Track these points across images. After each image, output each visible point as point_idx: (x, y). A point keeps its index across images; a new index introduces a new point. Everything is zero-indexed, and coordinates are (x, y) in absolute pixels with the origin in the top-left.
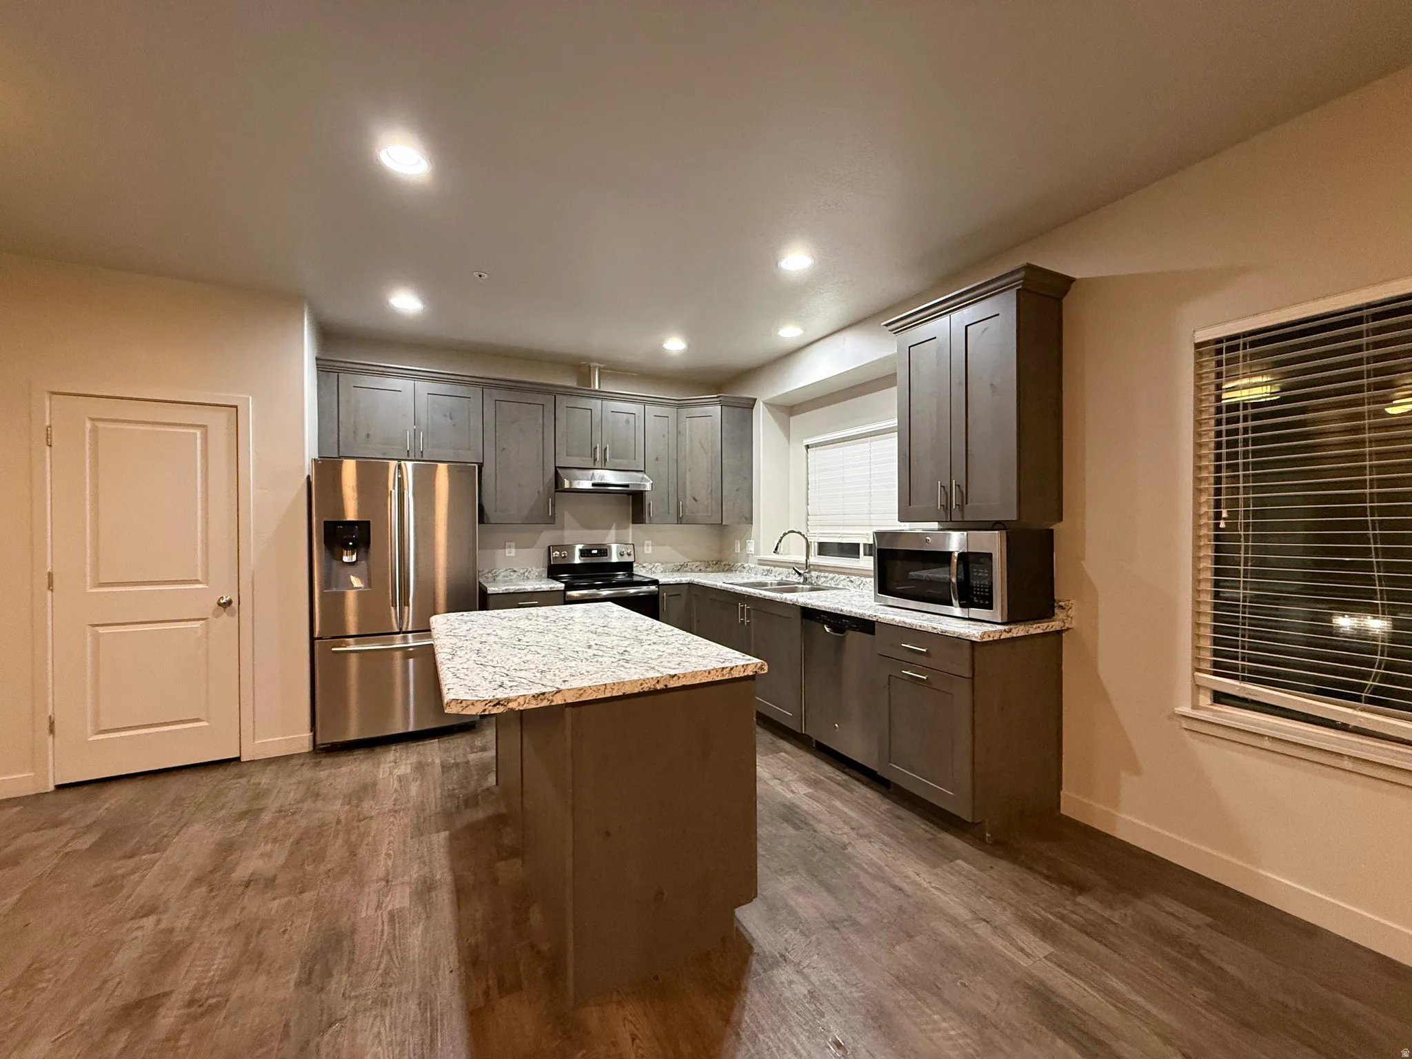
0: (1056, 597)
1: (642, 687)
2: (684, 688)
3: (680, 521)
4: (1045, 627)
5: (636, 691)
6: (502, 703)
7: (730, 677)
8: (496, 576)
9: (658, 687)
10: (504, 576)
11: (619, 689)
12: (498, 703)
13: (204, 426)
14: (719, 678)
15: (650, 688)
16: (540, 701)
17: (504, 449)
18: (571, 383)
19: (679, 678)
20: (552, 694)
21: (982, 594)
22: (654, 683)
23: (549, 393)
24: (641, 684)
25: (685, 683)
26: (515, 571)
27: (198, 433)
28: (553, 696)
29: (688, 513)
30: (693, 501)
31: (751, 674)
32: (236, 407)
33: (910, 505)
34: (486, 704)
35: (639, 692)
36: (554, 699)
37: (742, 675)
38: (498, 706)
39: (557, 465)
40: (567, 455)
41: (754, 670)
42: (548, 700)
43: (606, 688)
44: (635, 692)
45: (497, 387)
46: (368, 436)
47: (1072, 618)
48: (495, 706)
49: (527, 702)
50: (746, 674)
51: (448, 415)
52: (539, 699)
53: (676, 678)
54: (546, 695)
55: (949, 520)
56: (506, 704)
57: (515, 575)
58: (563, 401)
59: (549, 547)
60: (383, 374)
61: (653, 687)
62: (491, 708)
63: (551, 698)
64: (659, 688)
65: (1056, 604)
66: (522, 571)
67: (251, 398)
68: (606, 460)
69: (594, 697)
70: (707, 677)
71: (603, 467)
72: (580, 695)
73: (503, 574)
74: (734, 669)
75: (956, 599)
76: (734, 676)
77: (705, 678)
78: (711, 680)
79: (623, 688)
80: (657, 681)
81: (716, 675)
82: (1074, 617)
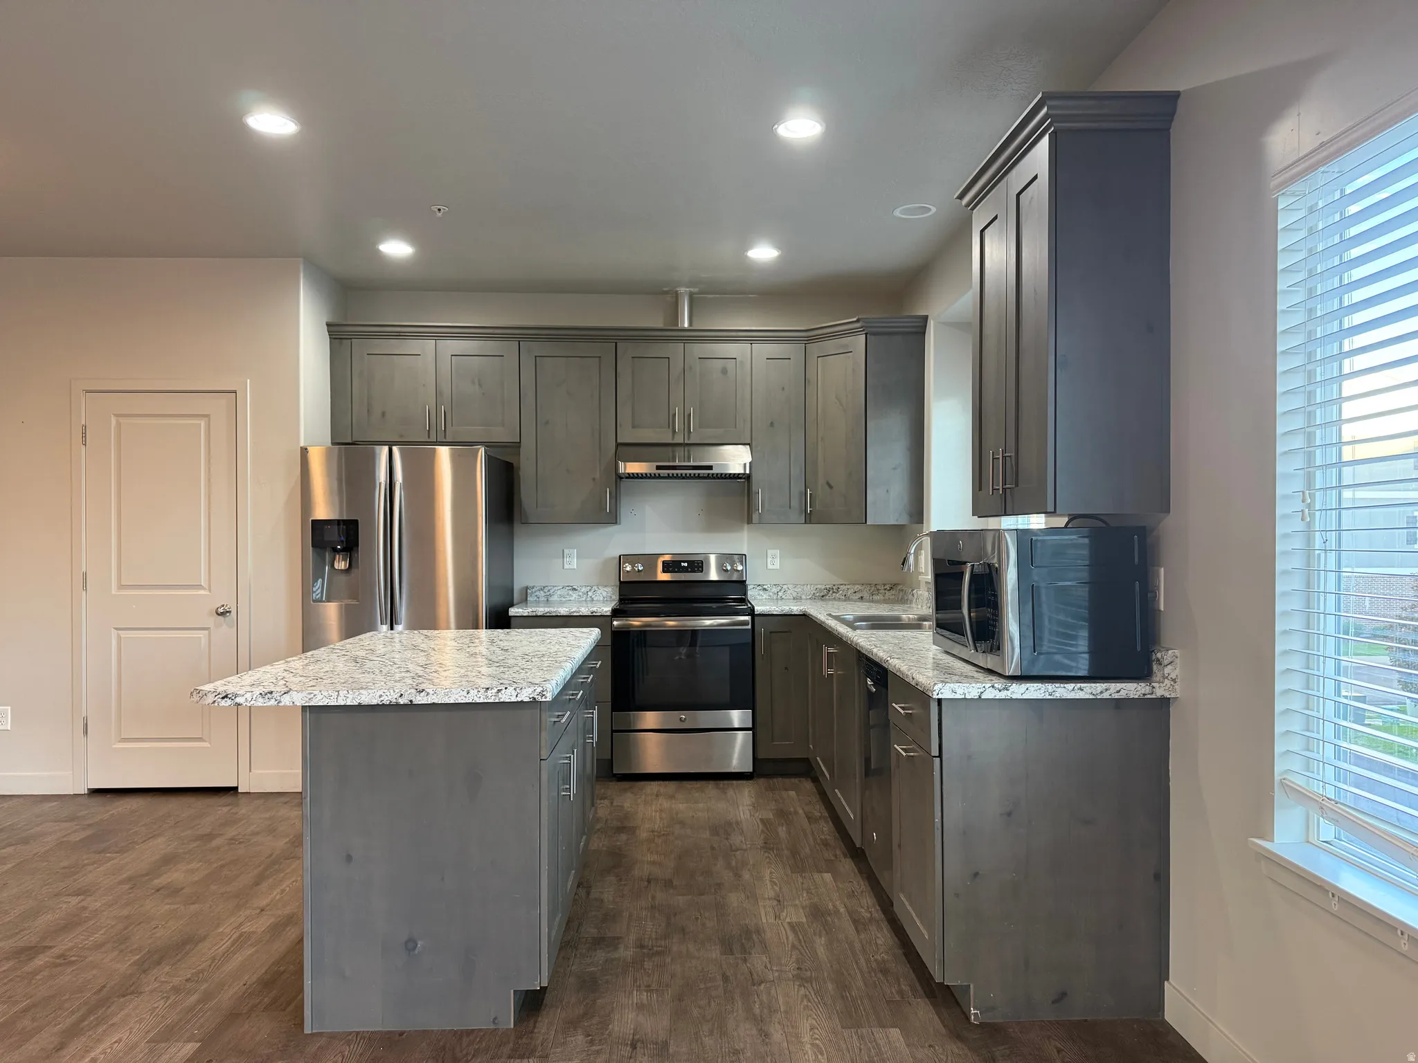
1: (382, 699)
3: (809, 519)
5: (374, 702)
6: (229, 696)
7: (497, 701)
9: (401, 701)
11: (353, 699)
12: (226, 696)
14: (481, 701)
15: (391, 702)
16: (267, 700)
19: (428, 694)
20: (280, 694)
22: (395, 697)
24: (381, 696)
25: (436, 701)
28: (280, 696)
31: (527, 699)
34: (216, 696)
35: (378, 705)
36: (282, 700)
37: (513, 699)
38: (226, 699)
41: (531, 696)
42: (276, 700)
43: (338, 696)
48: (223, 698)
49: (254, 699)
50: (519, 699)
53: (422, 694)
54: (274, 694)
55: (1004, 513)
56: (233, 698)
61: (395, 701)
62: (219, 700)
63: (279, 698)
64: (402, 703)
69: (325, 704)
70: (466, 697)
72: (310, 699)
74: (503, 692)
76: (502, 700)
77: (463, 697)
78: (470, 701)
79: (359, 698)
80: (399, 694)
81: (478, 696)
82: (1178, 680)
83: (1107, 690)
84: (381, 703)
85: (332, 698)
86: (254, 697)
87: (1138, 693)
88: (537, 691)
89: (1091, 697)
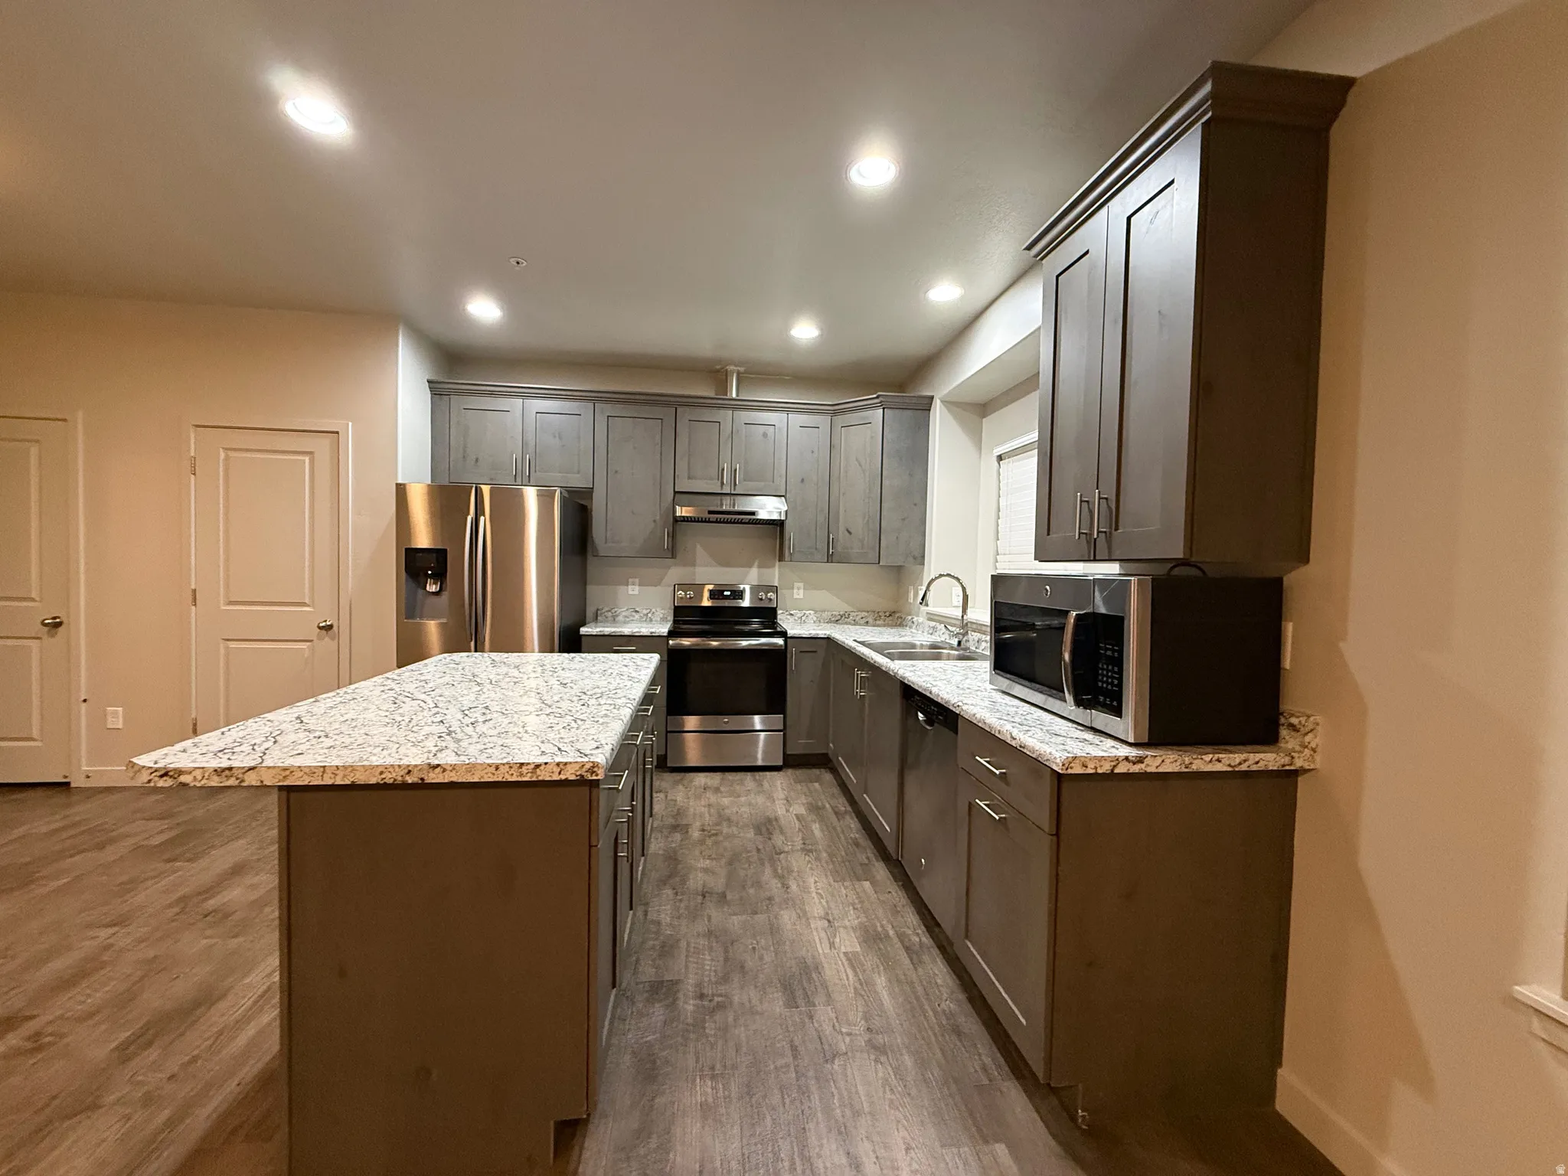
0: (1283, 707)
1: (383, 776)
2: (452, 785)
3: (830, 559)
4: (1237, 761)
5: (373, 781)
6: (171, 774)
7: (534, 780)
8: (617, 616)
9: (409, 780)
10: (626, 617)
11: (345, 776)
12: (166, 774)
13: (311, 453)
14: (514, 779)
15: (395, 780)
17: (616, 472)
18: (706, 391)
19: (444, 770)
20: (244, 771)
21: (1109, 687)
22: (402, 773)
23: (667, 404)
24: (381, 773)
25: (455, 779)
26: (637, 612)
27: (307, 459)
28: (244, 773)
29: (839, 549)
30: (846, 532)
31: (572, 778)
32: (337, 433)
33: (1048, 534)
34: (152, 773)
35: (378, 784)
36: (246, 777)
37: (556, 778)
38: (165, 778)
39: (676, 490)
40: (689, 478)
41: (579, 773)
42: (237, 779)
43: (324, 772)
44: (371, 783)
45: (607, 401)
46: (477, 460)
47: (1314, 750)
48: (162, 776)
49: (206, 777)
50: (562, 777)
51: (557, 435)
52: (224, 774)
53: (438, 770)
54: (234, 771)
55: (1092, 558)
56: (176, 776)
57: (637, 616)
58: (685, 414)
59: (675, 585)
60: (492, 394)
61: (400, 779)
62: (157, 779)
63: (240, 776)
64: (410, 782)
65: (1282, 720)
66: (645, 612)
67: (350, 424)
68: (735, 484)
69: (306, 783)
70: (493, 774)
71: (733, 492)
72: (284, 777)
73: (624, 614)
74: (542, 767)
75: (1069, 693)
76: (540, 779)
77: (490, 775)
78: (500, 779)
79: (352, 775)
80: (406, 771)
81: (510, 773)
82: (1319, 750)
83: (1245, 761)
84: (382, 782)
85: (315, 775)
86: (206, 775)
87: (1277, 764)
88: (585, 767)
89: (1230, 769)
